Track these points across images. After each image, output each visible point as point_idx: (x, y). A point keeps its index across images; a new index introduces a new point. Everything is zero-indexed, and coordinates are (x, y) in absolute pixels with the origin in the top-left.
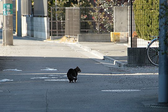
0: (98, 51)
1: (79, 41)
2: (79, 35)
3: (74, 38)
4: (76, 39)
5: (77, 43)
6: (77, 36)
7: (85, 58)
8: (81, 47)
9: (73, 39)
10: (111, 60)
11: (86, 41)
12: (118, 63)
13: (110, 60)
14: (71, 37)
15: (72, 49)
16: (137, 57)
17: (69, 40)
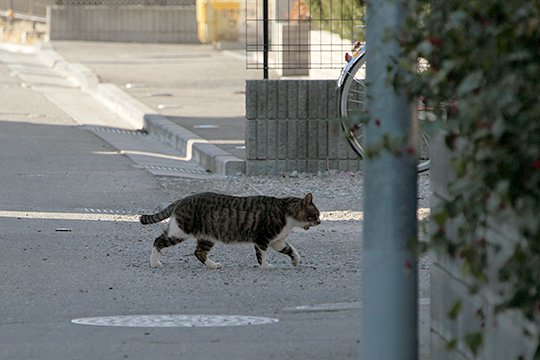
0: (126, 91)
1: (52, 38)
2: (53, 11)
3: (35, 23)
4: (40, 28)
5: (43, 48)
6: (43, 14)
7: (57, 123)
8: (56, 68)
9: (29, 27)
10: (174, 139)
11: (86, 39)
12: (201, 153)
13: (171, 135)
14: (19, 20)
15: (12, 74)
16: (293, 124)
17: (11, 30)
